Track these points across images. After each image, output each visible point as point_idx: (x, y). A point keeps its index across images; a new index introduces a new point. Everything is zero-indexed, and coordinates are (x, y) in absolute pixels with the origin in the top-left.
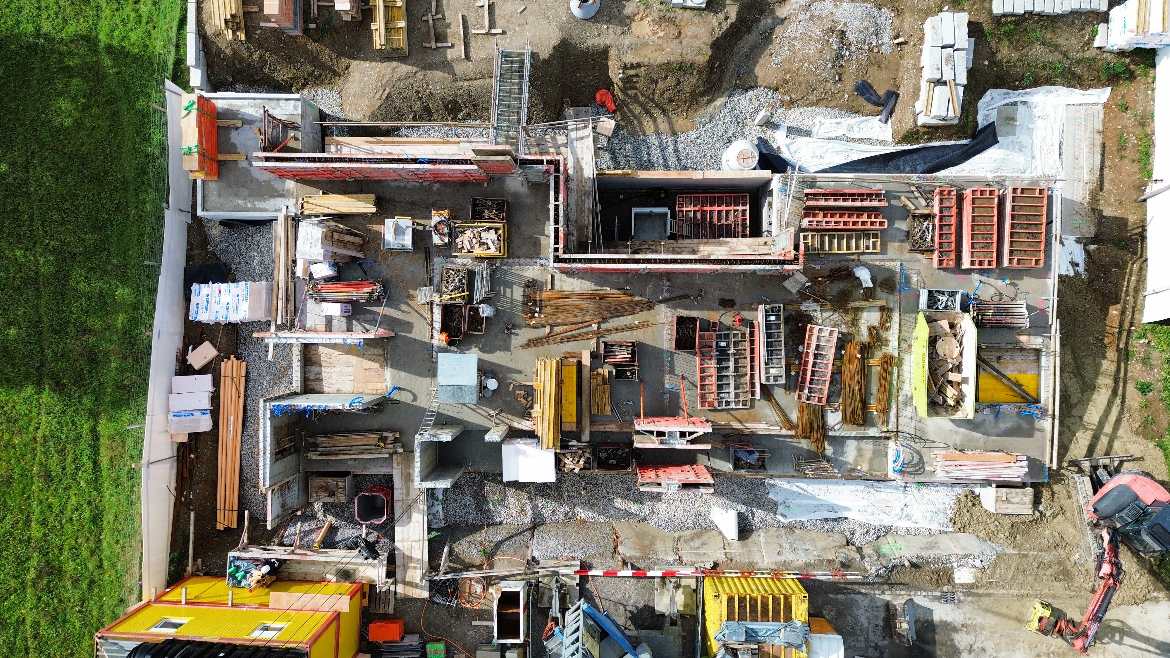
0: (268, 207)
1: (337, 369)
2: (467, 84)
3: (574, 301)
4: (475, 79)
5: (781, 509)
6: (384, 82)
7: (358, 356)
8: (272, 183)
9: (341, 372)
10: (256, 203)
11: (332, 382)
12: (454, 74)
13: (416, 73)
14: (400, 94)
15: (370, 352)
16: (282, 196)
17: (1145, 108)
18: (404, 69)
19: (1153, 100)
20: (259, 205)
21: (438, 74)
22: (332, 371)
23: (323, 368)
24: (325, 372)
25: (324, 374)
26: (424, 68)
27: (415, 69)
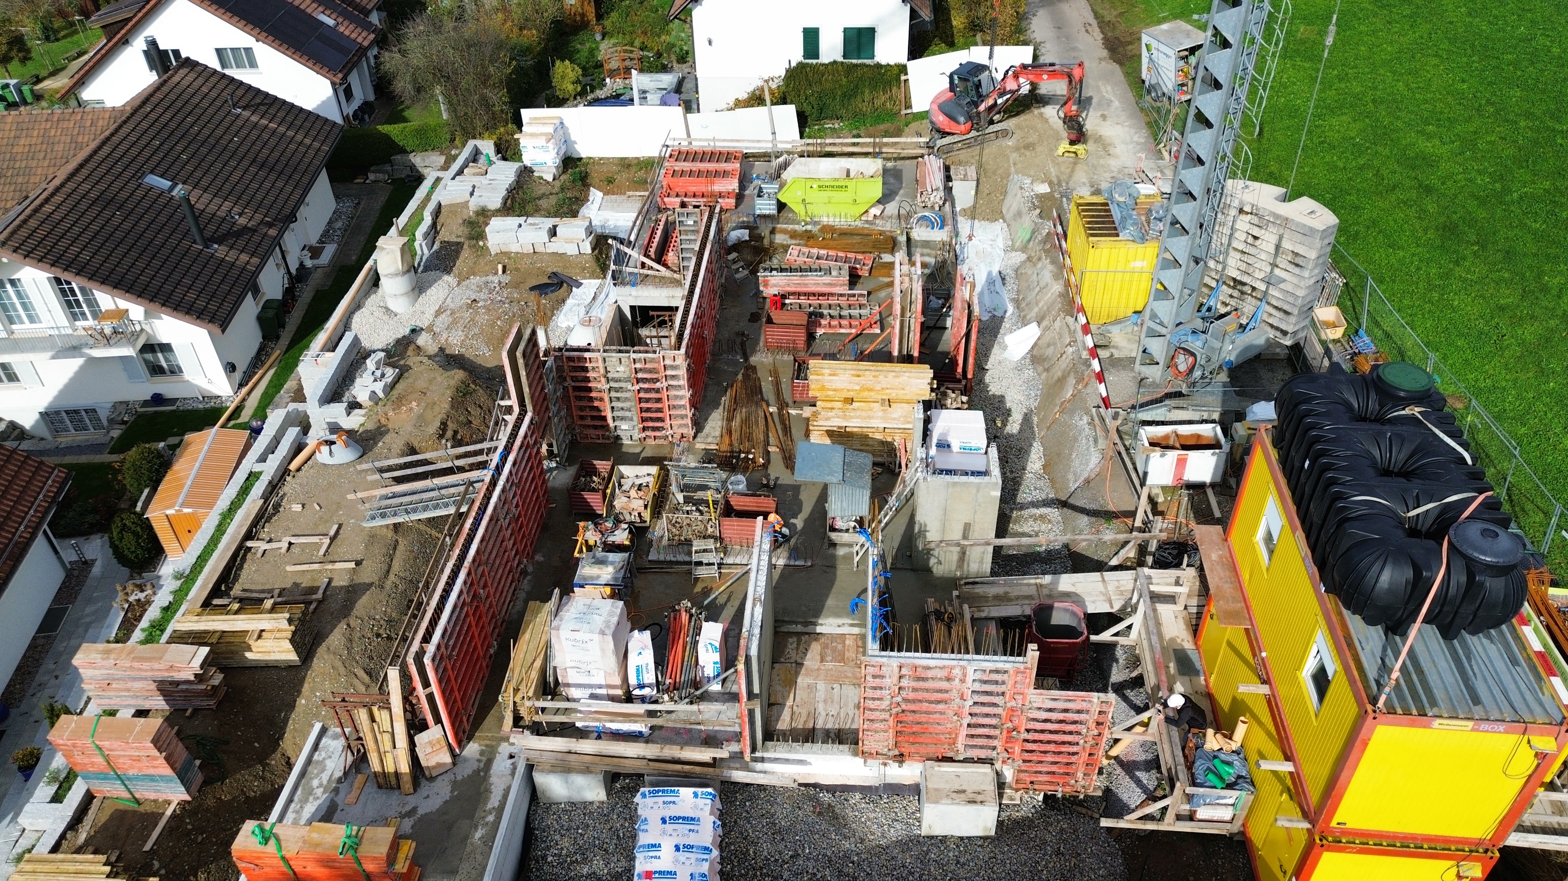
0: (503, 786)
1: (821, 707)
2: (392, 577)
3: (736, 424)
4: (390, 566)
5: (999, 314)
6: (342, 670)
7: (797, 674)
8: (459, 778)
9: (825, 701)
10: (489, 806)
11: (842, 715)
12: (371, 585)
13: (348, 625)
14: (371, 658)
15: (793, 654)
16: (489, 763)
17: (615, 165)
18: (336, 638)
19: (608, 159)
20: (494, 801)
21: (363, 604)
22: (823, 714)
23: (818, 727)
24: (825, 723)
25: (829, 726)
26: (346, 616)
27: (343, 626)
